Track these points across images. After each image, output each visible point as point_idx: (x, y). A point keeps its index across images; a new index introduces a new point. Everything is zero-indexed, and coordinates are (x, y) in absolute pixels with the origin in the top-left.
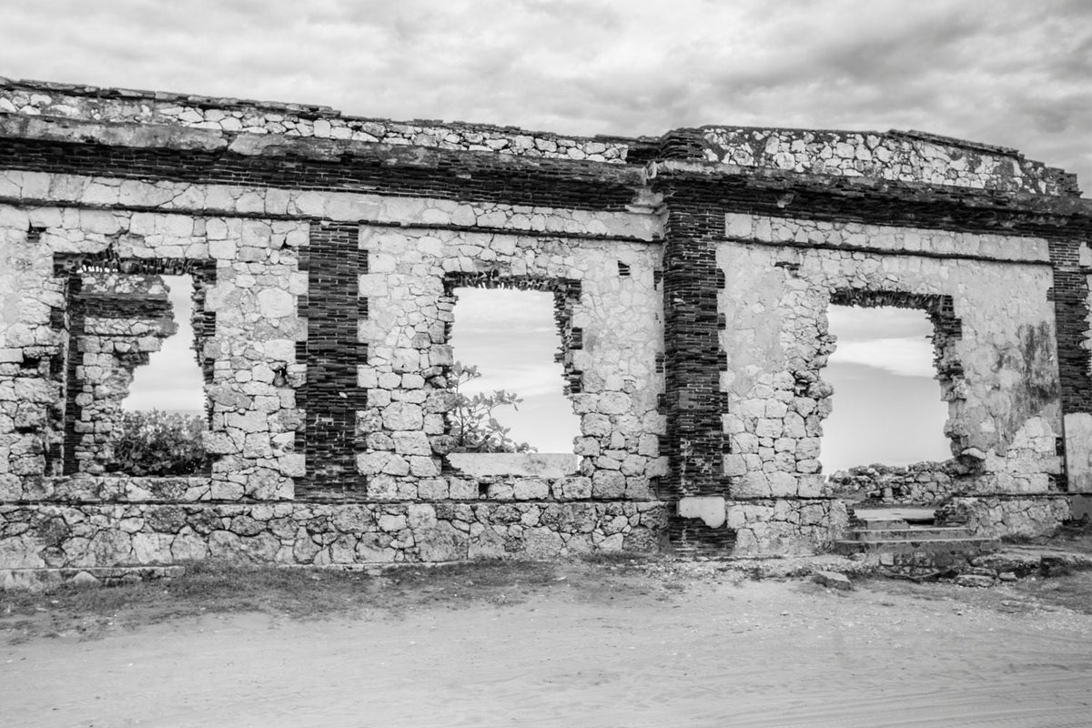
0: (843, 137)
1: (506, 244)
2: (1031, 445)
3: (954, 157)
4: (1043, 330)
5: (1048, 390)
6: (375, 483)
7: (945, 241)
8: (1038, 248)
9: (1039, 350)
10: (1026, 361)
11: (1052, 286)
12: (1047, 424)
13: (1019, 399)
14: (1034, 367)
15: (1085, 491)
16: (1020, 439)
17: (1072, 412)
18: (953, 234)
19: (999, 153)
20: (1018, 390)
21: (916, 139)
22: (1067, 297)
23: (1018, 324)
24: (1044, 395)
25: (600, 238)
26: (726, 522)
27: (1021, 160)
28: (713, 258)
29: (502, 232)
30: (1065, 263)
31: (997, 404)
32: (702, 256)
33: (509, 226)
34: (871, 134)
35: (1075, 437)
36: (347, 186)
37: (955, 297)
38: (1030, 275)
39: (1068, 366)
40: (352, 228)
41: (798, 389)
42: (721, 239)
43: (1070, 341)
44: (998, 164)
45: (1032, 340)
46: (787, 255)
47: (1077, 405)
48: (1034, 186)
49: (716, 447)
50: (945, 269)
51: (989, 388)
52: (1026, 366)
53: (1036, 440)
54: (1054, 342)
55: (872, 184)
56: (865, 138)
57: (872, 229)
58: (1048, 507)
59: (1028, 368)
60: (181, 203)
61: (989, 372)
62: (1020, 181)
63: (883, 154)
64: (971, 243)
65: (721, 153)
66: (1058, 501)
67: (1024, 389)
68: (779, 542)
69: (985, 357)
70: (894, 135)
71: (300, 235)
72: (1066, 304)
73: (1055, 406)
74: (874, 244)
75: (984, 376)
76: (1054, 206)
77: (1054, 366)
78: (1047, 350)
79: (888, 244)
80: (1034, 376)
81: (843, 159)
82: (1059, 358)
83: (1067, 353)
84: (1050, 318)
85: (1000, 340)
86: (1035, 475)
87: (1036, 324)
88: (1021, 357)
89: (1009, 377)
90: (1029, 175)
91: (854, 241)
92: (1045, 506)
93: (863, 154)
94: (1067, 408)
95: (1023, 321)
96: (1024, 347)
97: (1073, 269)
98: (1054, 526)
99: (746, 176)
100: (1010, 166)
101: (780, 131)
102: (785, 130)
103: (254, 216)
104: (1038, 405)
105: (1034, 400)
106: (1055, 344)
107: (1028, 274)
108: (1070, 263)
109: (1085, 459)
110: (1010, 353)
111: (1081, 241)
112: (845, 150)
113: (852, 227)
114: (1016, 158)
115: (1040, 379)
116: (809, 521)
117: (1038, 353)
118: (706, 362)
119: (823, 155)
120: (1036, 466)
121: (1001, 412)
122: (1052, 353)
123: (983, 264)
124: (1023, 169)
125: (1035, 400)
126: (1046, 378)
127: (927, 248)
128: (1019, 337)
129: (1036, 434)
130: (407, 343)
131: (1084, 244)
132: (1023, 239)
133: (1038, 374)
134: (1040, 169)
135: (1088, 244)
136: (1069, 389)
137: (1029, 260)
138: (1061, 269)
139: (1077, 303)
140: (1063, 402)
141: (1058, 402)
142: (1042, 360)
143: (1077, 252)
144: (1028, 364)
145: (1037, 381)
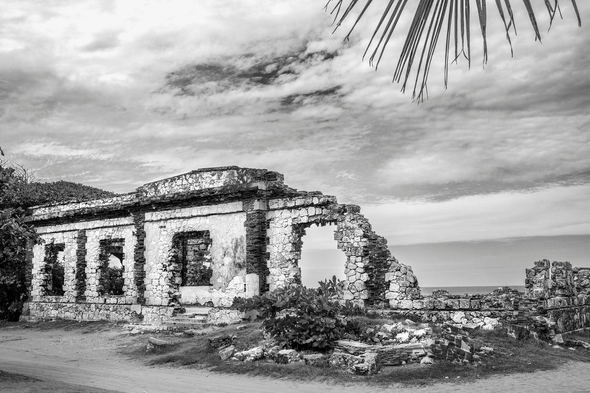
0: (179, 177)
1: (110, 230)
2: (235, 287)
3: (213, 175)
4: (241, 240)
5: (242, 264)
6: (87, 298)
7: (205, 210)
8: (238, 205)
9: (239, 248)
11: (246, 220)
12: (241, 279)
13: (231, 269)
14: (237, 255)
16: (231, 285)
17: (250, 273)
18: (208, 206)
19: (228, 169)
20: (230, 265)
21: (201, 171)
22: (250, 224)
23: (232, 238)
24: (240, 266)
25: (127, 225)
26: (141, 313)
27: (237, 169)
28: (143, 228)
29: (108, 227)
30: (249, 210)
31: (222, 271)
32: (140, 228)
33: (109, 225)
34: (187, 174)
35: (250, 284)
36: (81, 221)
37: (210, 231)
39: (250, 254)
40: (84, 231)
41: (164, 269)
42: (144, 222)
43: (251, 243)
44: (228, 173)
45: (237, 245)
46: (162, 224)
47: (252, 270)
48: (242, 179)
49: (143, 289)
50: (207, 220)
51: (220, 265)
53: (237, 285)
54: (245, 244)
55: (172, 196)
56: (185, 176)
57: (183, 210)
60: (59, 230)
61: (220, 258)
62: (236, 178)
63: (190, 180)
64: (214, 209)
65: (147, 193)
67: (233, 264)
68: (154, 320)
69: (219, 253)
70: (194, 172)
71: (76, 234)
72: (251, 227)
73: (244, 271)
74: (184, 215)
75: (219, 260)
76: (231, 190)
77: (245, 254)
78: (243, 248)
79: (187, 215)
80: (237, 259)
81: (178, 186)
82: (247, 251)
83: (249, 248)
84: (244, 233)
85: (225, 246)
87: (239, 237)
88: (233, 252)
89: (228, 260)
90: (240, 175)
91: (178, 215)
92: (235, 312)
93: (185, 182)
94: (248, 272)
95: (234, 237)
96: (234, 247)
97: (253, 212)
98: (238, 320)
99: (140, 202)
100: (233, 173)
101: (161, 181)
102: (162, 180)
103: (70, 231)
104: (238, 271)
107: (237, 217)
108: (251, 210)
109: (253, 293)
110: (228, 250)
111: (255, 200)
112: (179, 182)
113: (177, 210)
114: (235, 169)
116: (161, 314)
117: (239, 250)
118: (141, 262)
119: (173, 186)
121: (224, 274)
123: (221, 216)
124: (237, 173)
125: (237, 269)
126: (241, 259)
127: (199, 214)
128: (232, 243)
129: (237, 283)
130: (93, 261)
131: (256, 200)
132: (233, 203)
133: (239, 258)
134: (245, 171)
135: (258, 200)
136: (249, 263)
137: (234, 211)
138: (248, 213)
139: (255, 226)
140: (247, 269)
141: (245, 269)
142: (241, 252)
143: (254, 204)
144: (235, 255)
145: (238, 261)
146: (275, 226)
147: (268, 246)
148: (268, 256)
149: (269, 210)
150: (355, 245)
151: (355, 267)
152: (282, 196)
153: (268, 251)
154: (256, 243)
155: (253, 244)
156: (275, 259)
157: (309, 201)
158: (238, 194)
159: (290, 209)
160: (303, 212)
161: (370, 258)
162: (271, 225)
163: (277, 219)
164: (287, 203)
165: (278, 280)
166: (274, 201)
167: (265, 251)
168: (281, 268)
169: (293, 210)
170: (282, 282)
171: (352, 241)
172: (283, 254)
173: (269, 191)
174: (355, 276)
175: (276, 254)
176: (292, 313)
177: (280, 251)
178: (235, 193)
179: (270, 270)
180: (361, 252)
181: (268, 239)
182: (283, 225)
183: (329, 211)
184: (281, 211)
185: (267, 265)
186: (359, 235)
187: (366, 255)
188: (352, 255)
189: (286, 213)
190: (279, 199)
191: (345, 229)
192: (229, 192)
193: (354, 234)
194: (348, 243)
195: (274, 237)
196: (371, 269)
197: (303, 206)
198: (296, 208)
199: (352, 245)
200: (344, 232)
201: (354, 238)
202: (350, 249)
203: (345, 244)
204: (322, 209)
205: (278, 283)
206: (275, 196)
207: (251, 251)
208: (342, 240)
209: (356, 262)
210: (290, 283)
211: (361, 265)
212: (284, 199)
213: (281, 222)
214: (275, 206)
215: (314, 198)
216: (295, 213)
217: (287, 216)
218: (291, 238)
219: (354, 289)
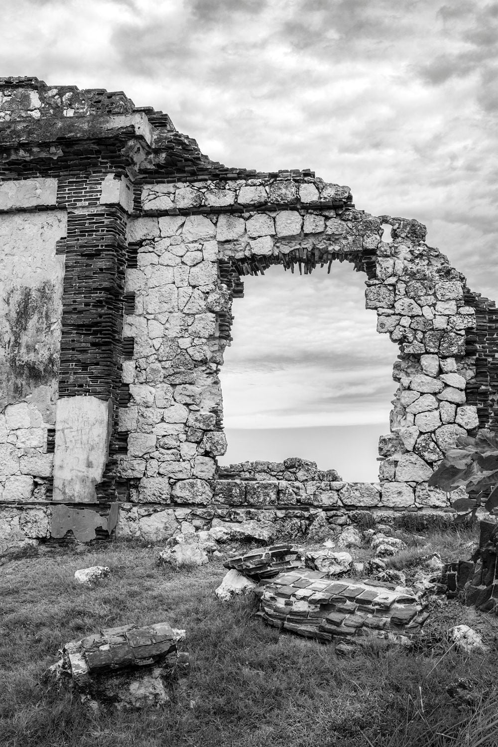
2: (12, 439)
4: (44, 292)
5: (41, 368)
9: (35, 317)
10: (15, 333)
11: (65, 235)
12: (37, 412)
14: (25, 339)
15: (77, 500)
17: (72, 394)
19: (7, 85)
22: (81, 247)
23: (8, 288)
24: (35, 374)
27: (41, 87)
30: (79, 204)
35: (71, 428)
38: (35, 225)
39: (74, 335)
43: (80, 303)
45: (26, 307)
47: (81, 386)
52: (13, 339)
53: (19, 432)
54: (58, 306)
58: (16, 519)
59: (16, 341)
62: (36, 114)
66: (32, 512)
67: (6, 367)
72: (82, 255)
73: (50, 388)
76: (30, 133)
77: (56, 336)
78: (47, 317)
80: (23, 350)
82: (64, 325)
83: (74, 318)
84: (57, 274)
86: (12, 478)
87: (34, 285)
88: (8, 328)
90: (50, 104)
92: (12, 517)
94: (65, 391)
95: (18, 283)
96: (14, 315)
97: (94, 210)
98: (22, 544)
100: (26, 98)
104: (25, 387)
105: (19, 381)
106: (61, 308)
107: (32, 225)
108: (87, 203)
109: (83, 457)
111: (106, 173)
114: (35, 88)
115: (32, 354)
117: (33, 323)
120: (13, 466)
122: (53, 320)
124: (42, 99)
125: (21, 381)
126: (41, 352)
128: (8, 304)
129: (19, 425)
131: (110, 176)
132: (22, 182)
133: (30, 348)
134: (68, 95)
135: (118, 176)
136: (72, 365)
137: (25, 206)
138: (77, 212)
139: (97, 254)
140: (61, 382)
141: (55, 384)
142: (38, 330)
143: (99, 188)
144: (17, 336)
145: (26, 357)
146: (155, 260)
147: (129, 319)
148: (129, 348)
149: (140, 213)
150: (440, 323)
151: (437, 385)
152: (193, 174)
153: (127, 332)
154: (99, 304)
155: (87, 304)
156: (152, 359)
157: (288, 192)
158: (53, 149)
159: (214, 213)
160: (259, 224)
161: (479, 363)
162: (144, 258)
163: (167, 242)
164: (209, 196)
165: (163, 420)
166: (161, 188)
167: (120, 333)
168: (174, 386)
169: (222, 219)
170: (177, 427)
171: (428, 312)
172: (185, 343)
173: (157, 152)
174: (436, 413)
175: (157, 343)
176: (215, 521)
177: (172, 334)
178: (39, 145)
179: (133, 390)
180: (458, 345)
181: (131, 297)
182: (184, 259)
183: (350, 224)
184: (180, 220)
185: (124, 374)
186: (453, 295)
187: (469, 354)
188: (427, 353)
189: (199, 226)
190: (179, 184)
191: (406, 278)
192: (23, 139)
193: (434, 294)
194: (412, 317)
195: (154, 293)
196: (485, 394)
197: (262, 207)
198: (235, 210)
199: (428, 323)
200: (401, 287)
201: (434, 305)
202: (420, 335)
203: (405, 321)
204: (327, 218)
205: (160, 429)
206: (169, 174)
207: (78, 327)
208: (393, 307)
209: (441, 371)
210: (205, 431)
211: (458, 380)
212: (197, 185)
213: (180, 250)
214: (165, 203)
215: (303, 186)
216: (230, 226)
217: (203, 235)
218: (212, 298)
219: (433, 451)
